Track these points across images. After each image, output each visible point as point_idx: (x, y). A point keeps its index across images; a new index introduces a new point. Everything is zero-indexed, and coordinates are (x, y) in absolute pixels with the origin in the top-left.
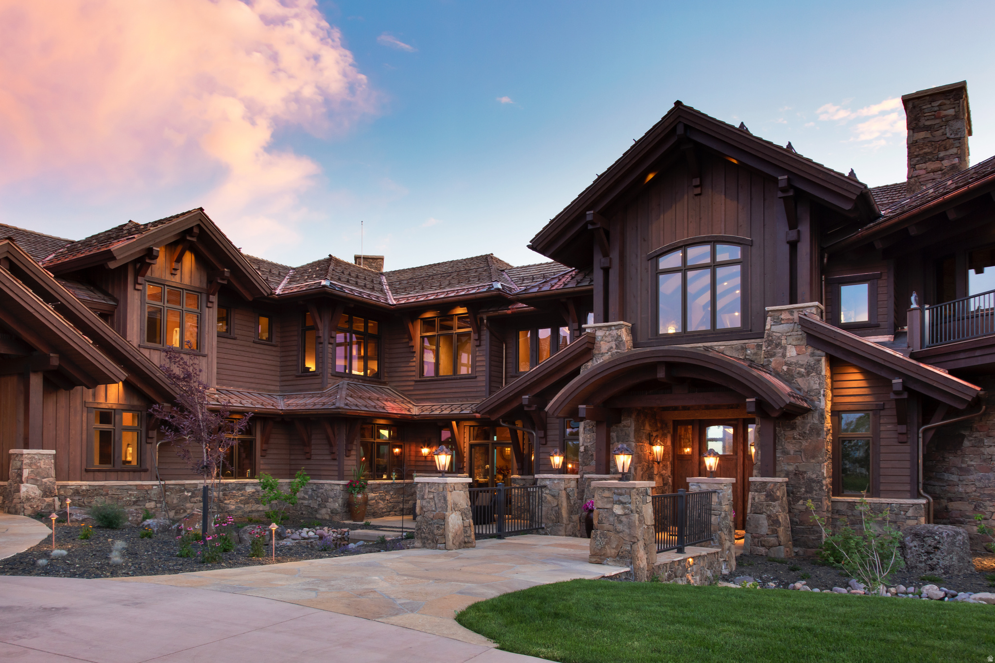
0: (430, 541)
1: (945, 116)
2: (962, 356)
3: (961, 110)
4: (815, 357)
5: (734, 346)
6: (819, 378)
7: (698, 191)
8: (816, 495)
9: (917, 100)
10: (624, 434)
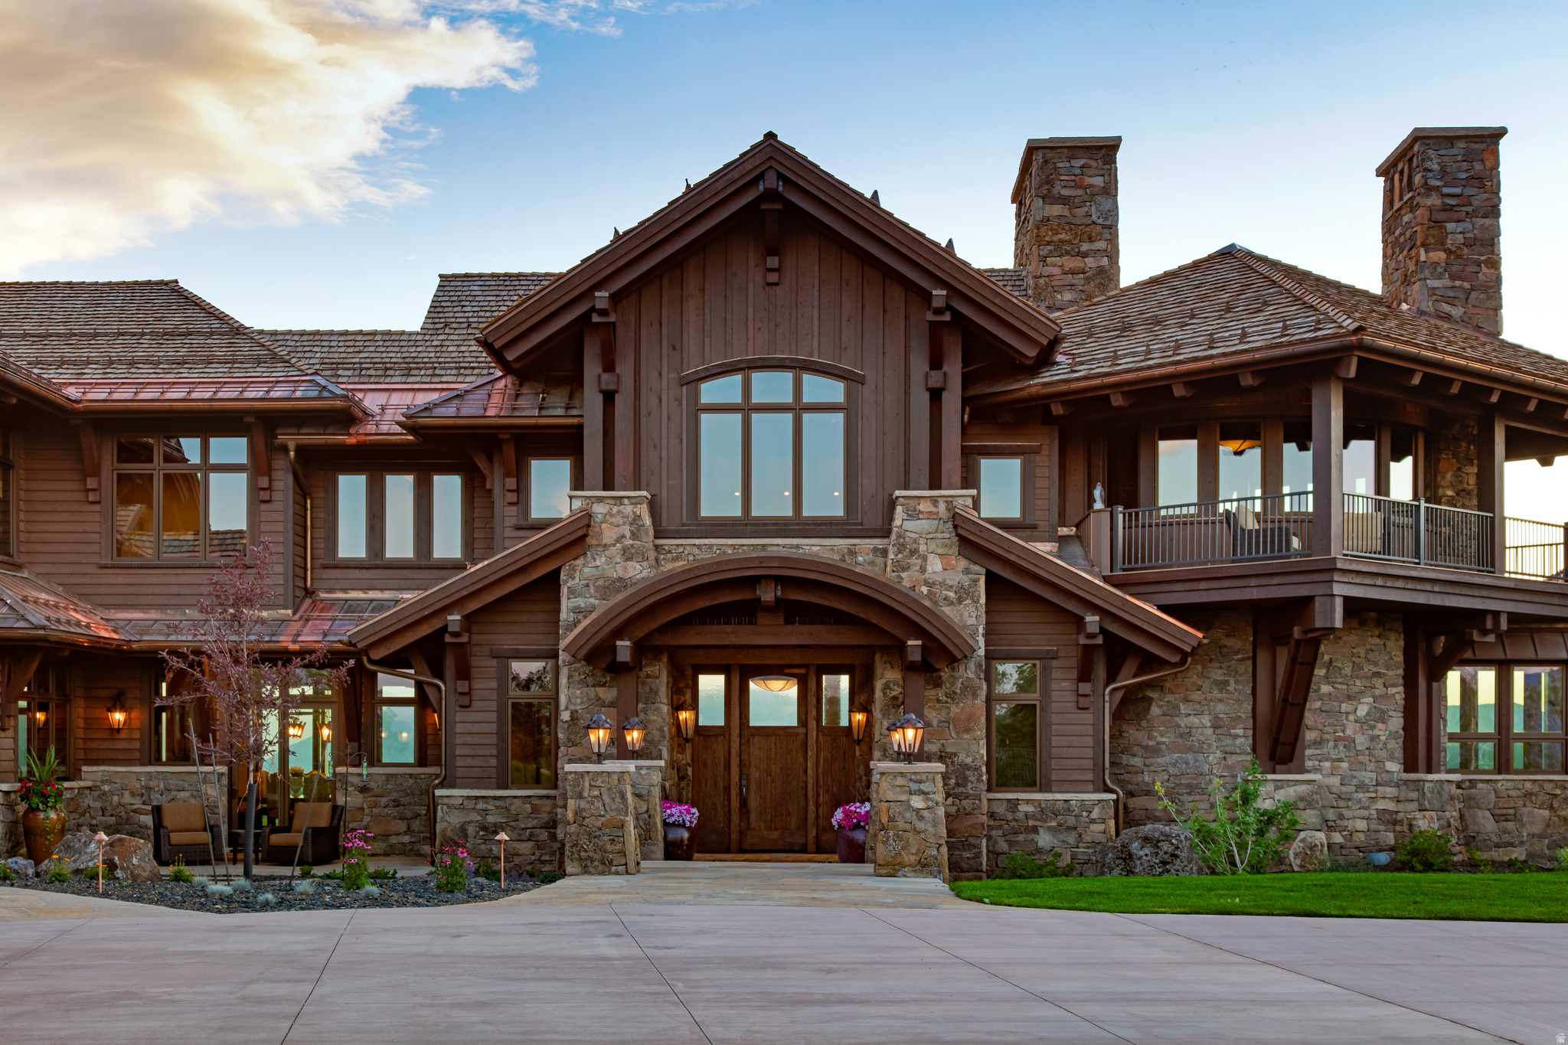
0: (596, 863)
1: (1090, 186)
2: (1179, 587)
3: (1113, 182)
4: (970, 576)
5: (835, 548)
6: (977, 609)
7: (773, 277)
8: (972, 788)
9: (1049, 151)
10: (647, 689)
